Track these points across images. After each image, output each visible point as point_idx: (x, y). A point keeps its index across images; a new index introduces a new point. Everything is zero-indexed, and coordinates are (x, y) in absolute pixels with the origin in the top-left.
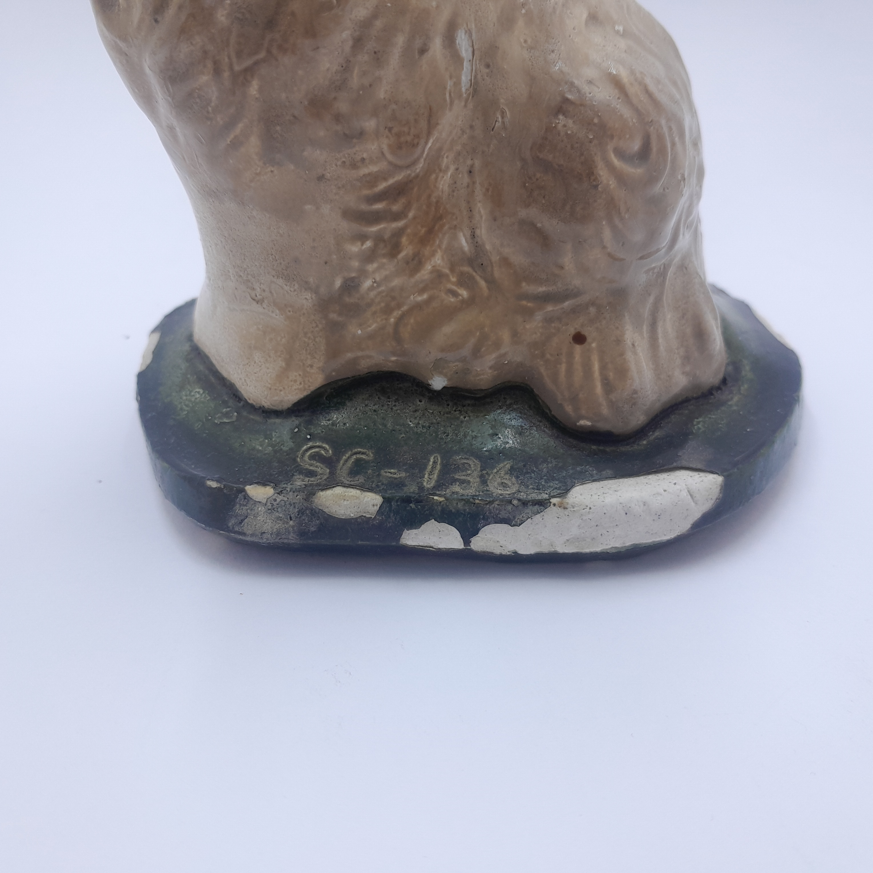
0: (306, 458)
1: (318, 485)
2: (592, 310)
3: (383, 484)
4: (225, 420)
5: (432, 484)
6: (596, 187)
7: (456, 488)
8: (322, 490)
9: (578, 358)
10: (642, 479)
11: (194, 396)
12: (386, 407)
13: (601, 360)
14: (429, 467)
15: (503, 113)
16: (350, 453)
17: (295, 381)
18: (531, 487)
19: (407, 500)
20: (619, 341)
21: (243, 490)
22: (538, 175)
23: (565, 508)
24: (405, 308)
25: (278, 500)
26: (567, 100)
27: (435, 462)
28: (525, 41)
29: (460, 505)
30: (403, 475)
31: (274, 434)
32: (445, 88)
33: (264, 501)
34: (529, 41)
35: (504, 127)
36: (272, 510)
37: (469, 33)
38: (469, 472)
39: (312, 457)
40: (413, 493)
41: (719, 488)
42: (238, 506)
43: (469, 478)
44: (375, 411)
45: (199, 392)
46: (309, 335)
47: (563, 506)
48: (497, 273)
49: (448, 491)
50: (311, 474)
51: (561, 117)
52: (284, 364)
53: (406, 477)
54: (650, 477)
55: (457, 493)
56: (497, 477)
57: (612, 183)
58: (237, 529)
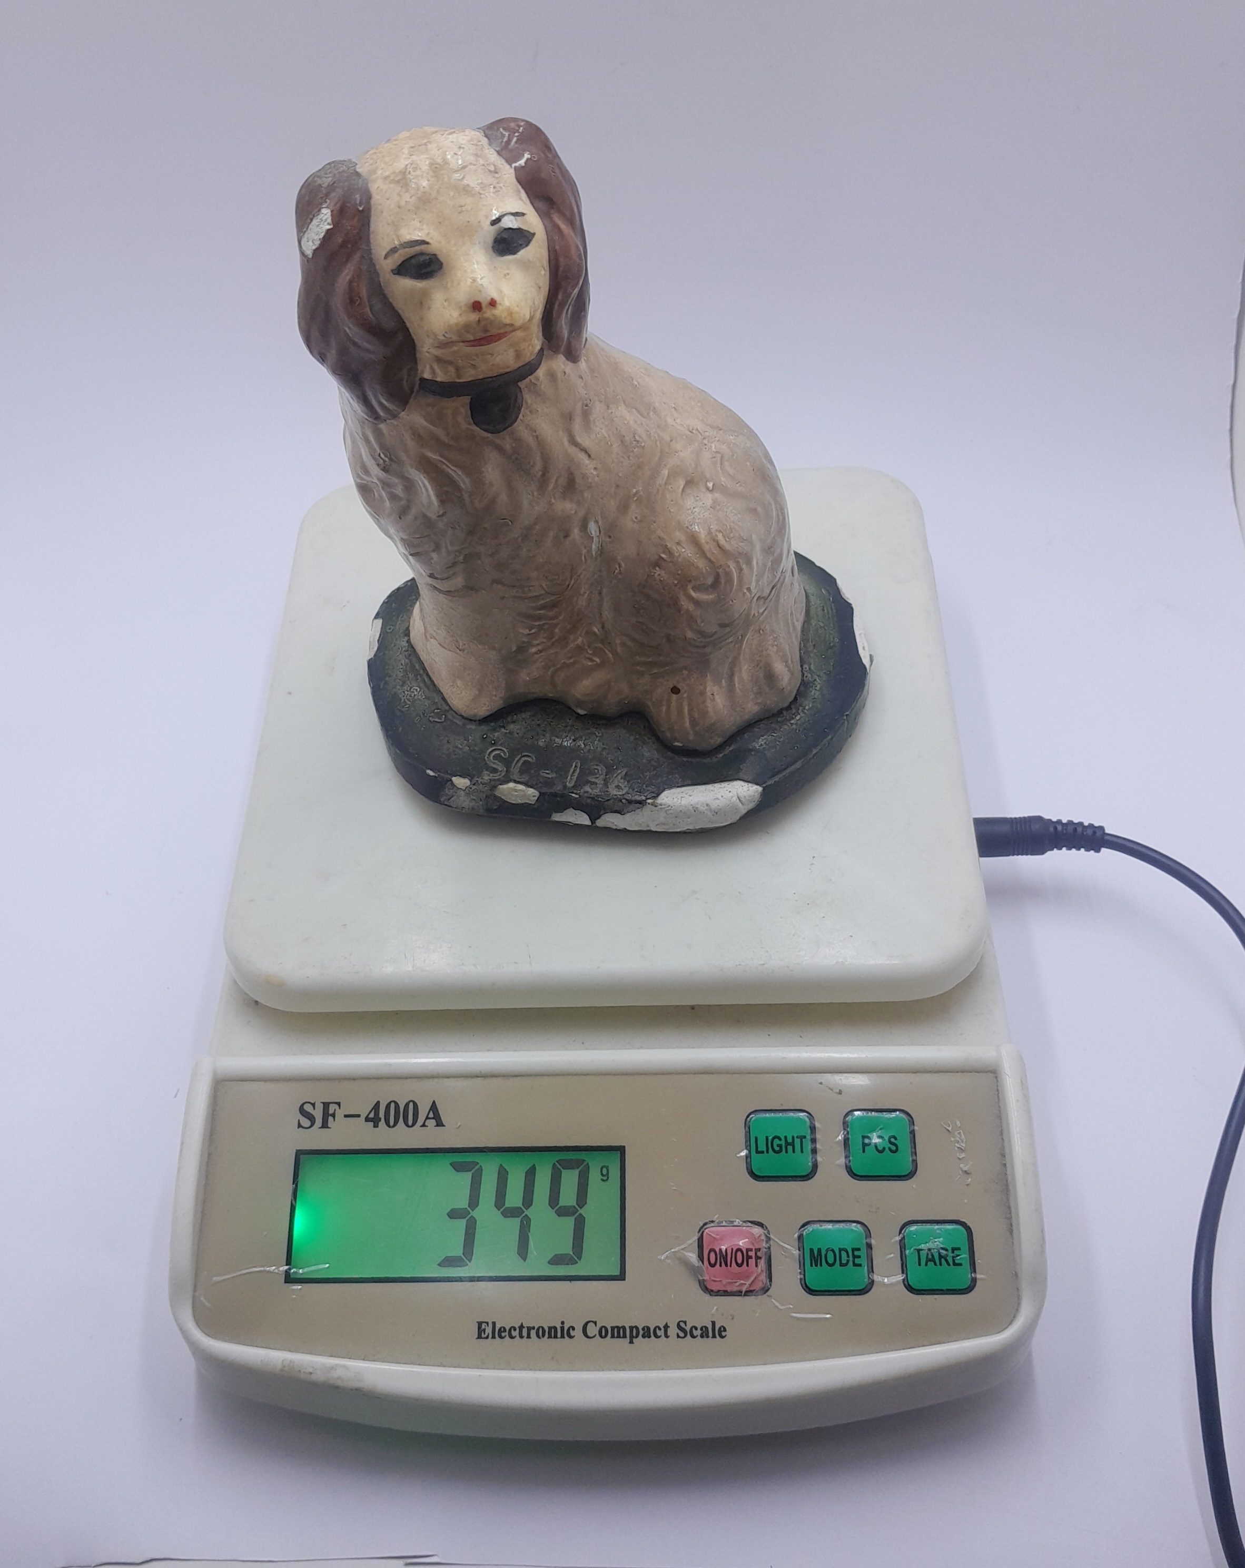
0: (491, 758)
1: (498, 780)
2: (685, 672)
3: (540, 782)
4: (437, 720)
5: (573, 784)
6: (680, 611)
7: (587, 788)
8: (501, 784)
9: (674, 703)
10: (710, 787)
11: (413, 692)
12: (546, 723)
13: (689, 705)
14: (572, 771)
15: (620, 566)
16: (520, 756)
17: (485, 704)
18: (636, 790)
19: (555, 795)
20: (703, 693)
21: (451, 780)
22: (643, 602)
23: (656, 806)
24: (558, 666)
25: (473, 788)
26: (662, 558)
27: (576, 766)
28: (636, 518)
29: (589, 801)
30: (554, 775)
31: (470, 737)
32: (581, 554)
33: (464, 788)
34: (639, 518)
35: (620, 573)
36: (468, 794)
37: (597, 522)
38: (598, 776)
39: (495, 757)
40: (559, 790)
41: (760, 795)
42: (447, 790)
43: (596, 781)
44: (539, 725)
45: (417, 690)
46: (495, 676)
47: (653, 804)
48: (619, 650)
49: (582, 791)
50: (495, 771)
51: (657, 568)
52: (477, 692)
53: (556, 778)
54: (716, 785)
55: (587, 792)
56: (616, 780)
57: (691, 607)
58: (446, 803)
